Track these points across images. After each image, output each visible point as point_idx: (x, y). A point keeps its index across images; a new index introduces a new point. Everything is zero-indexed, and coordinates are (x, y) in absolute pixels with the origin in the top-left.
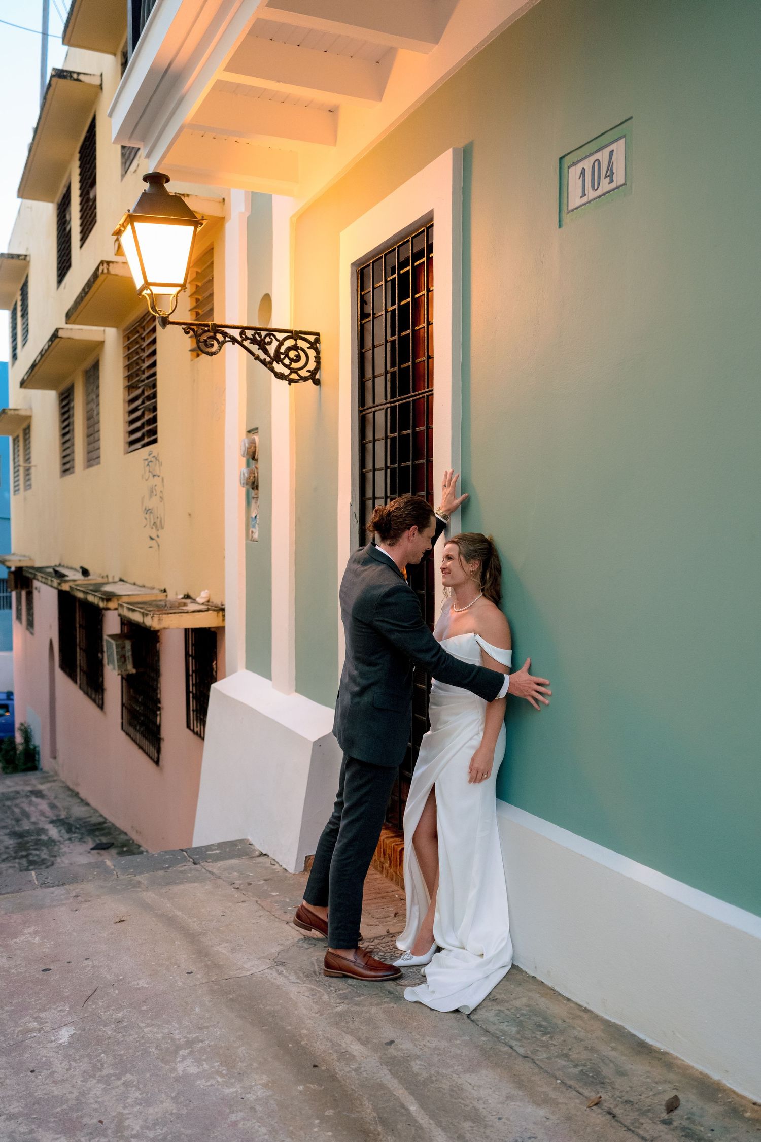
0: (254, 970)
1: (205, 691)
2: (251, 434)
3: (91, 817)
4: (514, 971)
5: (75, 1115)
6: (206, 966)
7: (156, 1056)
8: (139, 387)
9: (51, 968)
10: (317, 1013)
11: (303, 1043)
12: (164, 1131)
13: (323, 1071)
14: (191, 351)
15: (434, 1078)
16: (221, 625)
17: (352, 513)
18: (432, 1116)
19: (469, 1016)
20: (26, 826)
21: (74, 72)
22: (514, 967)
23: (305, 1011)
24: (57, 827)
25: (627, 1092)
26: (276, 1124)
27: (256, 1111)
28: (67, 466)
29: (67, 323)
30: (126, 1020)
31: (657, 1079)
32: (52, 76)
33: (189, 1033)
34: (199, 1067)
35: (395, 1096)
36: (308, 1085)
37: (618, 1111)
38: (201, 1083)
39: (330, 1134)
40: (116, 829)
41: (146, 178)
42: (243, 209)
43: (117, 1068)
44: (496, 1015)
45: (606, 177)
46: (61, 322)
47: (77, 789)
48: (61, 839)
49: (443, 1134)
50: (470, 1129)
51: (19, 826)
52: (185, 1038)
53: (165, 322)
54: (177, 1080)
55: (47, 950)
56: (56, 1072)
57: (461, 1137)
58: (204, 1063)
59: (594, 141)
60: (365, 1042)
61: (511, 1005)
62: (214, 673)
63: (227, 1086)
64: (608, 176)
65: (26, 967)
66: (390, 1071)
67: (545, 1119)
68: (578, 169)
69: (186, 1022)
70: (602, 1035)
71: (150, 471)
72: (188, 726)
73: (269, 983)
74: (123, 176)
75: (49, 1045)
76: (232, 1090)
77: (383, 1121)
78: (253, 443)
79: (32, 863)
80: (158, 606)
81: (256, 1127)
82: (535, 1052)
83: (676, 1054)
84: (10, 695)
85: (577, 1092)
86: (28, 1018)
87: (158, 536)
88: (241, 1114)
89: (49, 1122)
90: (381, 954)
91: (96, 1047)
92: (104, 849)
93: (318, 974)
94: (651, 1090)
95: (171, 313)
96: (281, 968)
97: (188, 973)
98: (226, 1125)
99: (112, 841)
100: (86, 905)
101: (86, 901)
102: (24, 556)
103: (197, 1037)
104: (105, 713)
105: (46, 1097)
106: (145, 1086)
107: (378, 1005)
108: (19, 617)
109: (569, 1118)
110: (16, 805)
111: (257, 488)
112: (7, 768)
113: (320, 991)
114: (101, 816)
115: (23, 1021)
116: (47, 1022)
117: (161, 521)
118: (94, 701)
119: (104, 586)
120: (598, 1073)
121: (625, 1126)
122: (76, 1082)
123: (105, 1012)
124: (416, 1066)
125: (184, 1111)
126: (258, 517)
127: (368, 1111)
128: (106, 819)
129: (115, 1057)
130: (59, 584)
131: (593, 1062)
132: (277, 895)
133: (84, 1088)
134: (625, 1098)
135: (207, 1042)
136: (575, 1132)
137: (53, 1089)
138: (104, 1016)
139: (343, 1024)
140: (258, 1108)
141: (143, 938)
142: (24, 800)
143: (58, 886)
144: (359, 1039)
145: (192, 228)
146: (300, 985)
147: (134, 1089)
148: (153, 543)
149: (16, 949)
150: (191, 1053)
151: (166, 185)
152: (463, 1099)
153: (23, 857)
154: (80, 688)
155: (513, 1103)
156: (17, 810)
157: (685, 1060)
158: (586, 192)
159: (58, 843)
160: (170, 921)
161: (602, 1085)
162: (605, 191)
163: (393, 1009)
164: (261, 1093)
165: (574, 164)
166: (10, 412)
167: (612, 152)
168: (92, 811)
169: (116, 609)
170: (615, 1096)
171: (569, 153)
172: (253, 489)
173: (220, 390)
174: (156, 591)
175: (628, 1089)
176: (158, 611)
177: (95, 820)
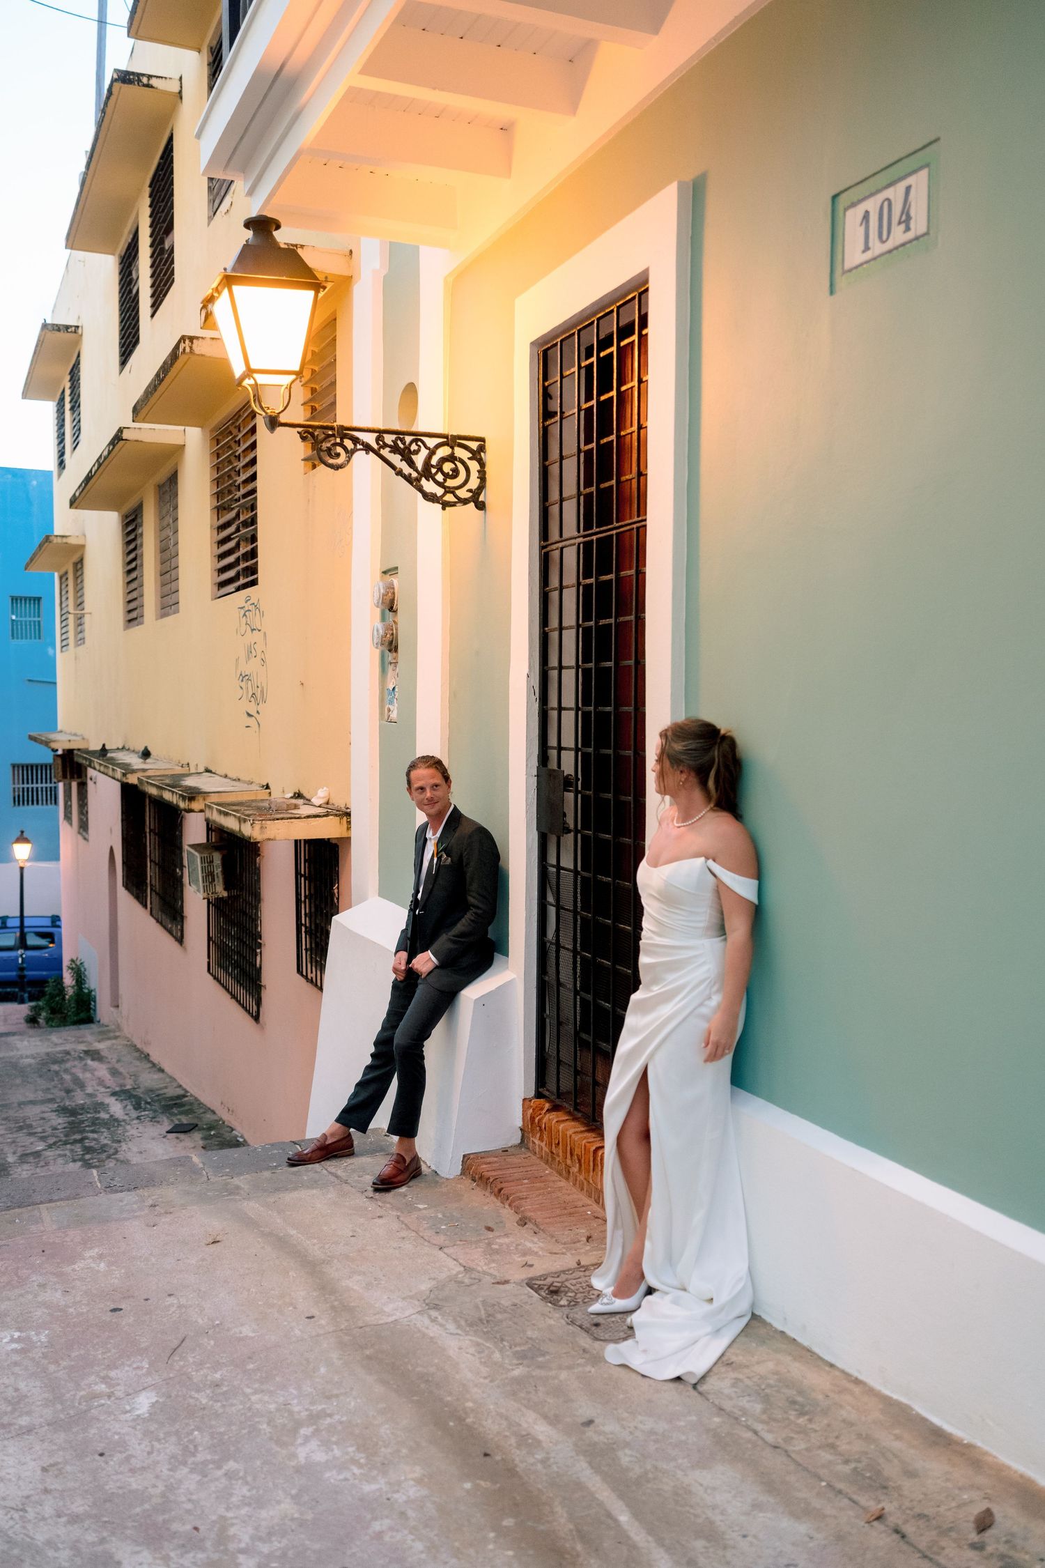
0: (398, 1315)
1: (323, 925)
2: (388, 576)
3: (166, 1087)
4: (755, 1323)
5: (160, 1518)
6: (333, 1307)
7: (268, 1435)
8: (233, 509)
9: (122, 1307)
10: (485, 1378)
11: (469, 1420)
12: (282, 1545)
13: (497, 1463)
14: (304, 460)
15: (650, 1475)
16: (345, 835)
17: (530, 688)
18: (651, 1531)
19: (695, 1386)
20: (79, 1099)
21: (143, 75)
22: (754, 1317)
23: (469, 1375)
24: (122, 1100)
25: (920, 1501)
26: (436, 1538)
27: (407, 1519)
28: (134, 615)
29: (133, 421)
30: (226, 1383)
31: (960, 1484)
32: (113, 81)
33: (312, 1403)
34: (327, 1454)
35: (598, 1500)
36: (478, 1481)
37: (909, 1529)
38: (332, 1476)
39: (510, 1553)
40: (200, 1103)
41: (249, 224)
42: (378, 266)
43: (216, 1452)
44: (733, 1385)
45: (900, 223)
46: (127, 421)
47: (147, 1050)
48: (126, 1117)
49: (666, 1557)
50: (704, 1550)
51: (70, 1099)
52: (307, 1410)
53: (273, 423)
54: (298, 1470)
55: (116, 1281)
56: (134, 1457)
57: (691, 1562)
58: (335, 1447)
59: (883, 173)
60: (553, 1420)
61: (752, 1371)
62: (336, 901)
63: (367, 1481)
64: (904, 222)
65: (88, 1305)
66: (590, 1463)
67: (808, 1539)
68: (859, 211)
69: (307, 1389)
70: (881, 1417)
71: (247, 624)
72: (299, 971)
73: (418, 1335)
74: (210, 219)
75: (123, 1417)
76: (374, 1487)
77: (583, 1536)
78: (391, 587)
79: (88, 1150)
80: (259, 808)
81: (409, 1542)
82: (788, 1440)
83: (986, 1448)
84: (55, 920)
85: (850, 1499)
86: (93, 1378)
87: (258, 712)
88: (387, 1522)
89: (126, 1528)
90: (570, 1294)
91: (187, 1421)
92: (185, 1132)
93: (485, 1322)
94: (954, 1499)
95: (282, 411)
96: (434, 1313)
97: (308, 1318)
98: (367, 1538)
99: (195, 1121)
100: (167, 1219)
101: (166, 1213)
102: (75, 735)
103: (323, 1410)
104: (185, 949)
105: (121, 1492)
106: (254, 1479)
107: (569, 1368)
108: (68, 817)
109: (840, 1538)
110: (66, 1071)
111: (396, 650)
112: (52, 1020)
113: (488, 1348)
114: (180, 1086)
115: (86, 1382)
116: (119, 1385)
117: (262, 692)
118: (170, 932)
119: (186, 779)
120: (879, 1473)
121: (920, 1551)
122: (161, 1471)
123: (197, 1371)
124: (625, 1457)
125: (309, 1516)
126: (396, 690)
127: (561, 1521)
128: (187, 1092)
129: (212, 1436)
130: (124, 775)
131: (869, 1456)
132: (425, 1209)
133: (172, 1480)
134: (917, 1510)
135: (337, 1417)
136: (851, 1559)
137: (130, 1480)
138: (197, 1376)
139: (522, 1395)
140: (411, 1513)
141: (246, 1266)
142: (76, 1063)
143: (129, 1191)
144: (545, 1417)
145: (311, 293)
146: (462, 1338)
147: (240, 1482)
148: (251, 721)
149: (74, 1280)
150: (317, 1432)
151: (275, 233)
152: (692, 1507)
153: (76, 1141)
154: (151, 914)
155: (761, 1515)
156: (67, 1077)
157: (997, 1455)
158: (871, 245)
159: (123, 1123)
160: (282, 1243)
161: (885, 1491)
162: (898, 243)
163: (590, 1374)
164: (413, 1492)
165: (853, 205)
166: (55, 541)
167: (908, 189)
168: (168, 1080)
169: (201, 811)
170: (904, 1507)
171: (846, 190)
172: (390, 651)
173: (346, 515)
174: (254, 787)
175: (922, 1497)
176: (260, 815)
177: (171, 1092)
